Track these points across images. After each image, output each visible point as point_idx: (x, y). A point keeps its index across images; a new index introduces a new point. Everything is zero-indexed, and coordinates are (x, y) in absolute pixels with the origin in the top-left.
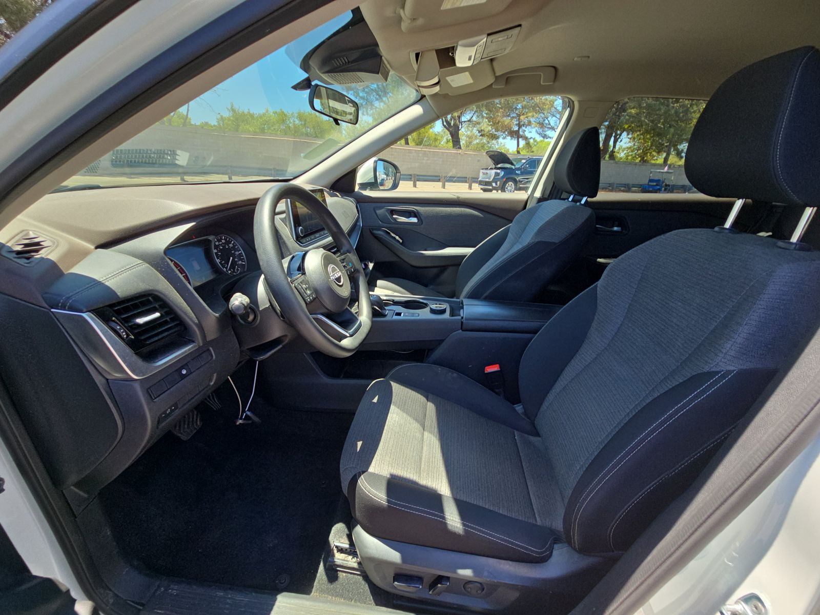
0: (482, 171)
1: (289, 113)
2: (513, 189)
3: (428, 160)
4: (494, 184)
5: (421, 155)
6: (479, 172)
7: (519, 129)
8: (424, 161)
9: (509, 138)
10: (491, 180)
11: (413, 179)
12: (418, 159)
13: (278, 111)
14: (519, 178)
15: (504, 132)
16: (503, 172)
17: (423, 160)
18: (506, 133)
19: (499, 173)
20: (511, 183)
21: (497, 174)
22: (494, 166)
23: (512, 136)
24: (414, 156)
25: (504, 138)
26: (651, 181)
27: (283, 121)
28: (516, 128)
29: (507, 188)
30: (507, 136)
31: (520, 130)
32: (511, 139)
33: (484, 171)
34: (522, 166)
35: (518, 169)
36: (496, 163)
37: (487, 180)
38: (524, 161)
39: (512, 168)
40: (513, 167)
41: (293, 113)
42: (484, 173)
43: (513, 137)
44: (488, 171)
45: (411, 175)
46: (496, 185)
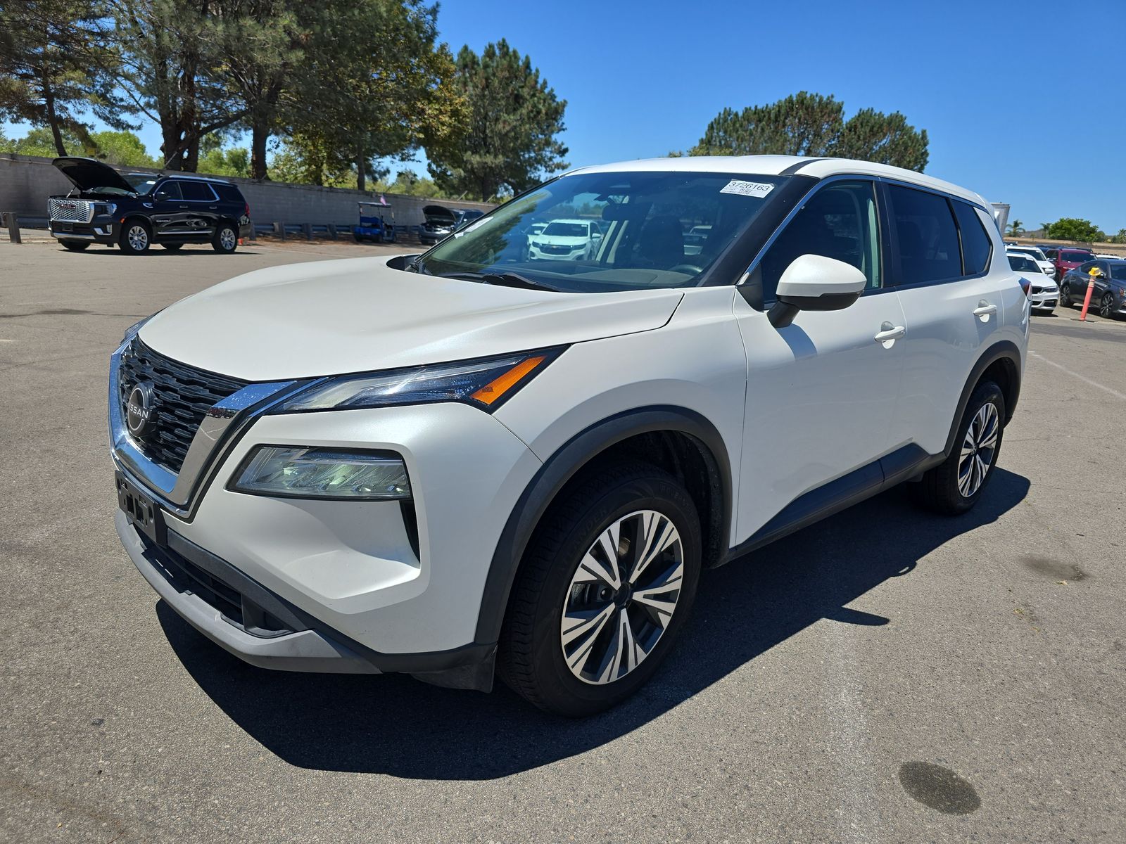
0: (53, 201)
2: (146, 241)
4: (99, 231)
10: (88, 221)
14: (152, 217)
16: (115, 205)
19: (103, 207)
20: (139, 228)
21: (100, 209)
26: (363, 219)
29: (132, 238)
33: (60, 201)
35: (147, 199)
36: (83, 184)
37: (77, 221)
38: (151, 182)
39: (130, 197)
40: (132, 194)
46: (105, 231)
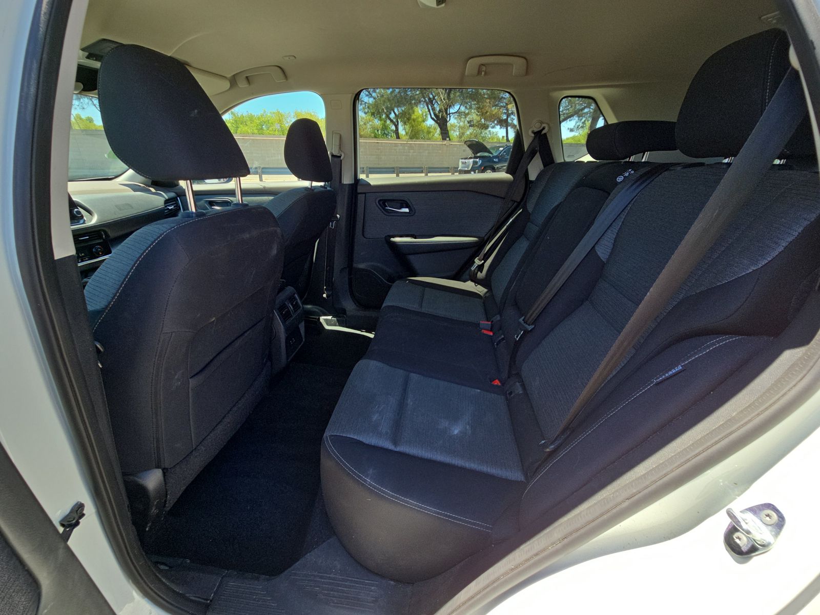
0: (461, 160)
1: (285, 113)
3: (414, 152)
5: (406, 148)
6: (459, 161)
7: (507, 117)
8: (411, 154)
9: (498, 127)
10: (470, 169)
11: (396, 172)
12: (404, 152)
13: (275, 111)
14: (497, 166)
15: (493, 122)
16: (481, 161)
17: (409, 152)
18: (496, 122)
19: (477, 162)
21: (475, 163)
22: (473, 156)
23: (501, 126)
24: (400, 149)
25: (493, 127)
27: (280, 121)
28: (505, 117)
30: (497, 125)
31: (509, 119)
32: (501, 128)
33: (463, 161)
34: (499, 154)
36: (475, 152)
37: (466, 169)
38: (501, 149)
39: (490, 157)
40: (491, 155)
41: (289, 113)
42: (463, 163)
43: (503, 126)
44: (467, 161)
45: (393, 168)
